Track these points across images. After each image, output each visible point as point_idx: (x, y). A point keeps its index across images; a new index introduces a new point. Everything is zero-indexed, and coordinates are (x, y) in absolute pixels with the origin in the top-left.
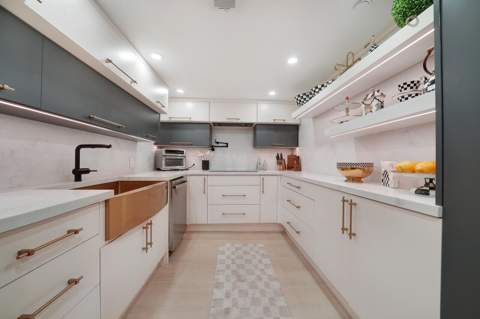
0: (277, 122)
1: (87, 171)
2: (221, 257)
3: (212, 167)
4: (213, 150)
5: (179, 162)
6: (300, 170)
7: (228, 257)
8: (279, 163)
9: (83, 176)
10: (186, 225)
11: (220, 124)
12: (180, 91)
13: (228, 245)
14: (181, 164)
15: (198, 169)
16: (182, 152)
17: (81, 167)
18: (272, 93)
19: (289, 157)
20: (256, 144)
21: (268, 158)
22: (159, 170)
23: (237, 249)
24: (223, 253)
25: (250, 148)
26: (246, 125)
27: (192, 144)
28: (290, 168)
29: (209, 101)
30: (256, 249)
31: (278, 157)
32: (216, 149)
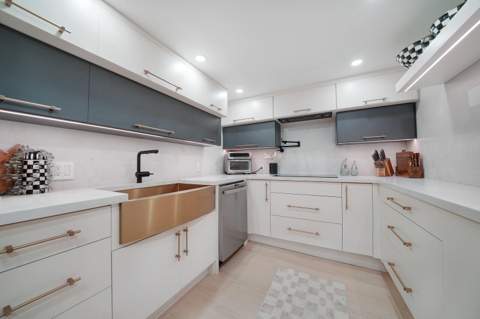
0: (371, 104)
1: (147, 174)
2: (275, 285)
4: (282, 151)
5: (245, 166)
6: (422, 176)
7: (285, 289)
8: (379, 166)
9: (143, 178)
10: (245, 236)
11: (288, 120)
12: (240, 91)
13: (291, 272)
14: (247, 168)
16: (247, 155)
17: (142, 171)
19: (399, 156)
20: (341, 141)
21: (361, 158)
22: (226, 173)
23: (301, 280)
24: (280, 280)
25: (333, 146)
26: (323, 116)
27: (259, 146)
28: (401, 172)
29: (271, 95)
30: (330, 289)
31: (376, 157)
32: (286, 150)
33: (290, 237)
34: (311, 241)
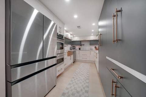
3: (81, 49)
5: (75, 48)
8: (95, 49)
10: (76, 60)
11: (82, 41)
12: (75, 36)
15: (78, 50)
16: (75, 46)
18: (92, 34)
20: (91, 44)
21: (93, 47)
25: (89, 45)
26: (88, 40)
27: (77, 45)
29: (80, 37)
32: (82, 46)
33: (82, 59)
34: (86, 60)
